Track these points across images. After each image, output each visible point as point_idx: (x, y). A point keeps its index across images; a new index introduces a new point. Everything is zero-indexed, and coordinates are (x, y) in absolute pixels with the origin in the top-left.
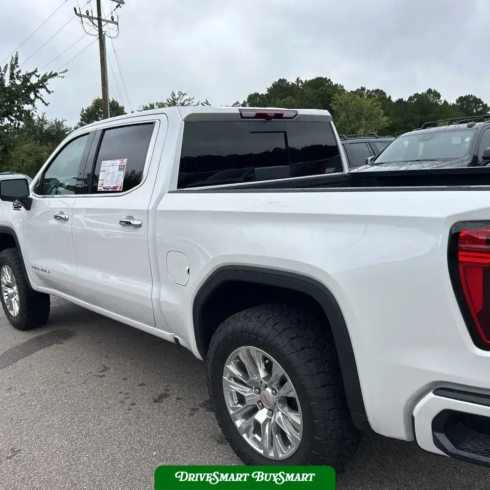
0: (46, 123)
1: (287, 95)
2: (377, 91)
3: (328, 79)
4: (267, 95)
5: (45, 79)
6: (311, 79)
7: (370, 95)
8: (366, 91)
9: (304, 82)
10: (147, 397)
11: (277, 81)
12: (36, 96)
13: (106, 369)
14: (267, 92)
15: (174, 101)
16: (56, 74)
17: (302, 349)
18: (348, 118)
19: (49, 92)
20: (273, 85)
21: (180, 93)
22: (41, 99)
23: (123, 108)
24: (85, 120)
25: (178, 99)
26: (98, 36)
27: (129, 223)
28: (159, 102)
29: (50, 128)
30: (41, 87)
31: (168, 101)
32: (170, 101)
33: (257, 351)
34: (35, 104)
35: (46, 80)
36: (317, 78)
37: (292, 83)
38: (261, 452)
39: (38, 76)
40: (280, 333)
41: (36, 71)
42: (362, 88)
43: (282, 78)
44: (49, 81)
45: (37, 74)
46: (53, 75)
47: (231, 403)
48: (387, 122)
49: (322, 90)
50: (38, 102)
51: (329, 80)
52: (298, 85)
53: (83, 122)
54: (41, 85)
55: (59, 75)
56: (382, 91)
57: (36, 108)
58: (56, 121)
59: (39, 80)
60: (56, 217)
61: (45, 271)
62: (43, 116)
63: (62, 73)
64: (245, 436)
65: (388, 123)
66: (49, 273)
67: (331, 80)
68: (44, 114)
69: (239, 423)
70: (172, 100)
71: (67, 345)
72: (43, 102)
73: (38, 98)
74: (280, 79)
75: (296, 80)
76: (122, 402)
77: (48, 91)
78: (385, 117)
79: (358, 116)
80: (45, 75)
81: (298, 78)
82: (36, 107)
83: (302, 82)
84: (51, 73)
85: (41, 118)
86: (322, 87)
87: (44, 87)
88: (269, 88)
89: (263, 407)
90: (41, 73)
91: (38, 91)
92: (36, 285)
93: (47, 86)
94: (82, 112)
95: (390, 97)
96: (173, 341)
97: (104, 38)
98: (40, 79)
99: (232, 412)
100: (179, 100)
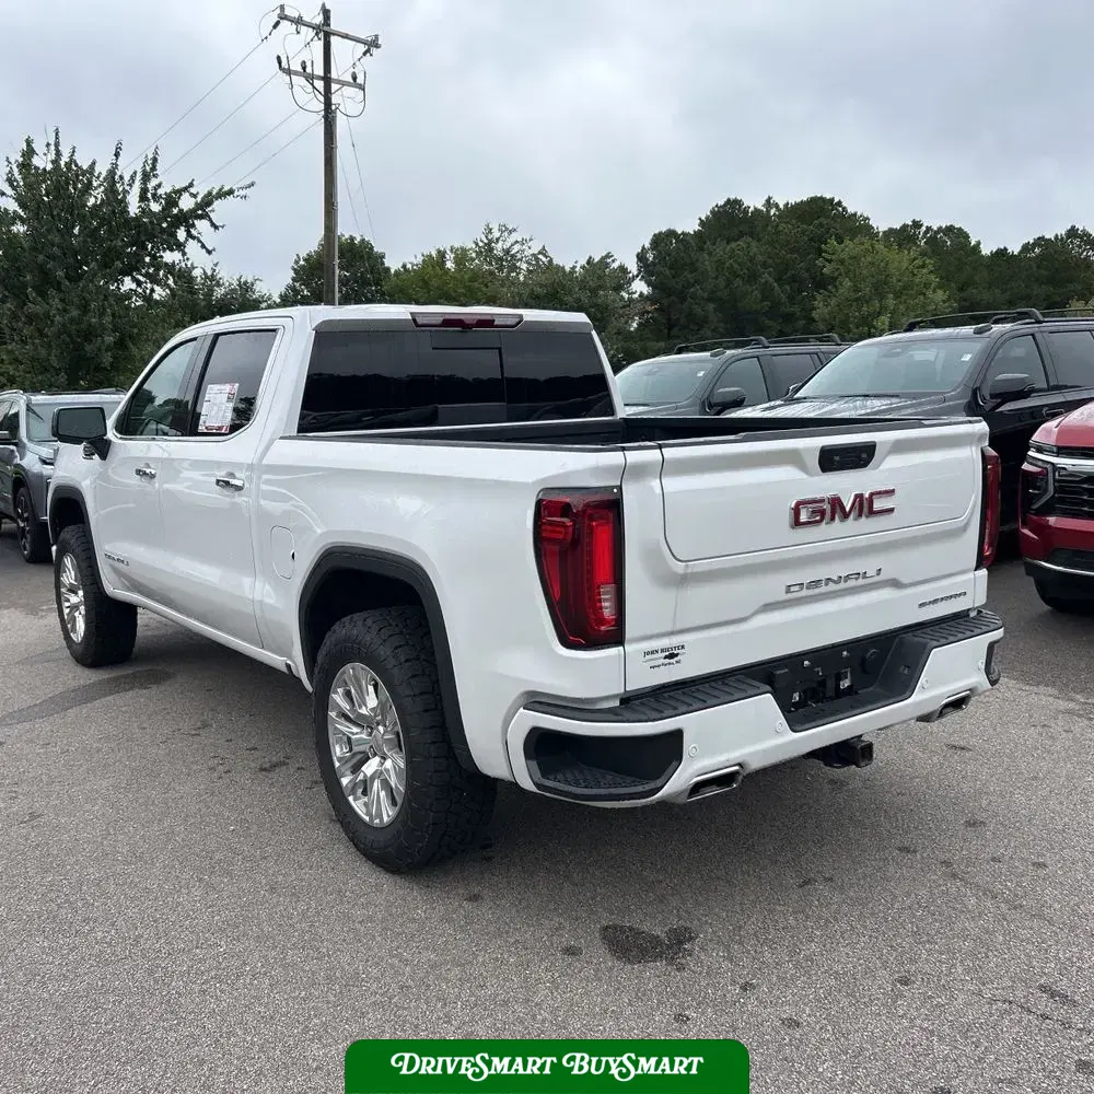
0: (218, 285)
1: (741, 235)
2: (950, 229)
3: (836, 200)
4: (697, 233)
5: (208, 200)
6: (798, 200)
7: (934, 238)
8: (924, 228)
9: (781, 206)
10: (253, 765)
11: (721, 203)
12: (189, 235)
13: (205, 725)
14: (697, 228)
15: (489, 244)
16: (231, 192)
17: (407, 661)
18: (857, 290)
19: (216, 227)
20: (711, 212)
21: (504, 229)
22: (199, 241)
23: (383, 257)
24: (301, 279)
25: (498, 240)
26: (323, 113)
27: (227, 483)
28: (457, 245)
29: (226, 295)
30: (201, 217)
31: (477, 244)
32: (481, 244)
33: (362, 668)
34: (186, 250)
35: (209, 204)
36: (812, 198)
37: (755, 209)
38: (367, 818)
39: (195, 196)
40: (384, 641)
41: (191, 185)
42: (914, 221)
43: (732, 197)
44: (217, 204)
45: (193, 190)
46: (223, 194)
47: (338, 751)
48: (944, 302)
49: (821, 225)
50: (192, 247)
51: (839, 203)
52: (768, 211)
53: (297, 285)
54: (200, 212)
55: (236, 193)
56: (960, 229)
57: (188, 259)
58: (239, 280)
59: (196, 203)
60: (138, 472)
61: (123, 562)
62: (214, 270)
63: (242, 188)
64: (351, 799)
65: (947, 304)
66: (128, 564)
67: (844, 204)
68: (216, 265)
69: (345, 781)
70: (486, 241)
71: (154, 690)
72: (203, 246)
73: (194, 238)
74: (729, 200)
75: (764, 202)
76: (212, 769)
77: (213, 225)
78: (940, 292)
79: (880, 288)
80: (210, 193)
81: (770, 198)
82: (188, 256)
83: (777, 206)
84: (220, 190)
85: (209, 273)
86: (822, 219)
87: (205, 216)
88: (703, 218)
89: (375, 755)
90: (201, 190)
91: (193, 226)
92: (114, 588)
93: (212, 215)
94: (297, 262)
95: (979, 243)
96: (285, 669)
97: (334, 118)
98: (199, 199)
99: (337, 764)
100: (500, 243)
